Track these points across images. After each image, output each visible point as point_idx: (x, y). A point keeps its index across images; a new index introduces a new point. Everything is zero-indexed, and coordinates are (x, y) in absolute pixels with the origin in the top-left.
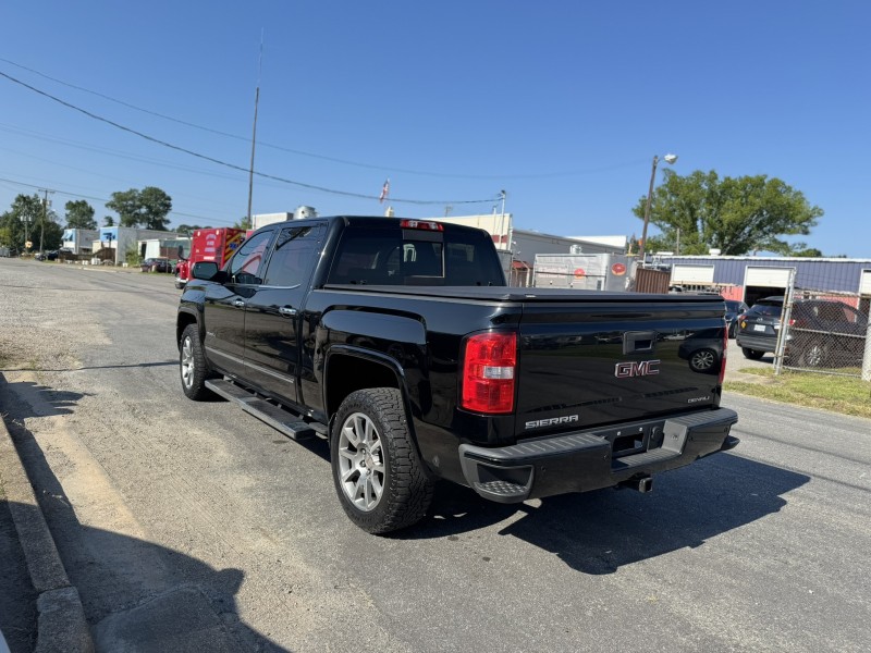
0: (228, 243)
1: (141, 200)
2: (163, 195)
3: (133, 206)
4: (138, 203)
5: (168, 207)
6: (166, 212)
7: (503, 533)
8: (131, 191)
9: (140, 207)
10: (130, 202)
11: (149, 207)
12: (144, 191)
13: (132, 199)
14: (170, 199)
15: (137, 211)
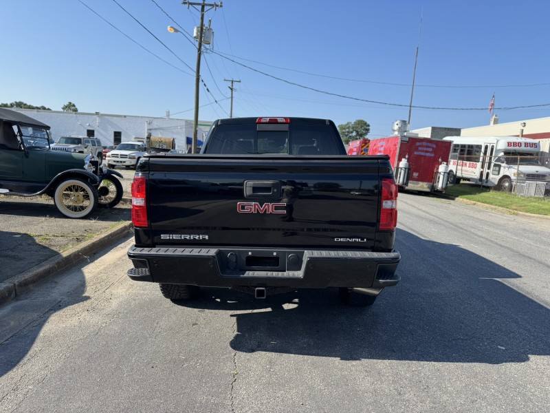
0: (363, 149)
1: (353, 128)
2: (365, 124)
3: (348, 132)
4: (351, 130)
5: (368, 130)
6: (366, 134)
7: (231, 316)
8: (348, 123)
9: (352, 132)
10: (347, 130)
11: (357, 132)
12: (355, 123)
13: (348, 128)
14: (369, 126)
15: (351, 135)
